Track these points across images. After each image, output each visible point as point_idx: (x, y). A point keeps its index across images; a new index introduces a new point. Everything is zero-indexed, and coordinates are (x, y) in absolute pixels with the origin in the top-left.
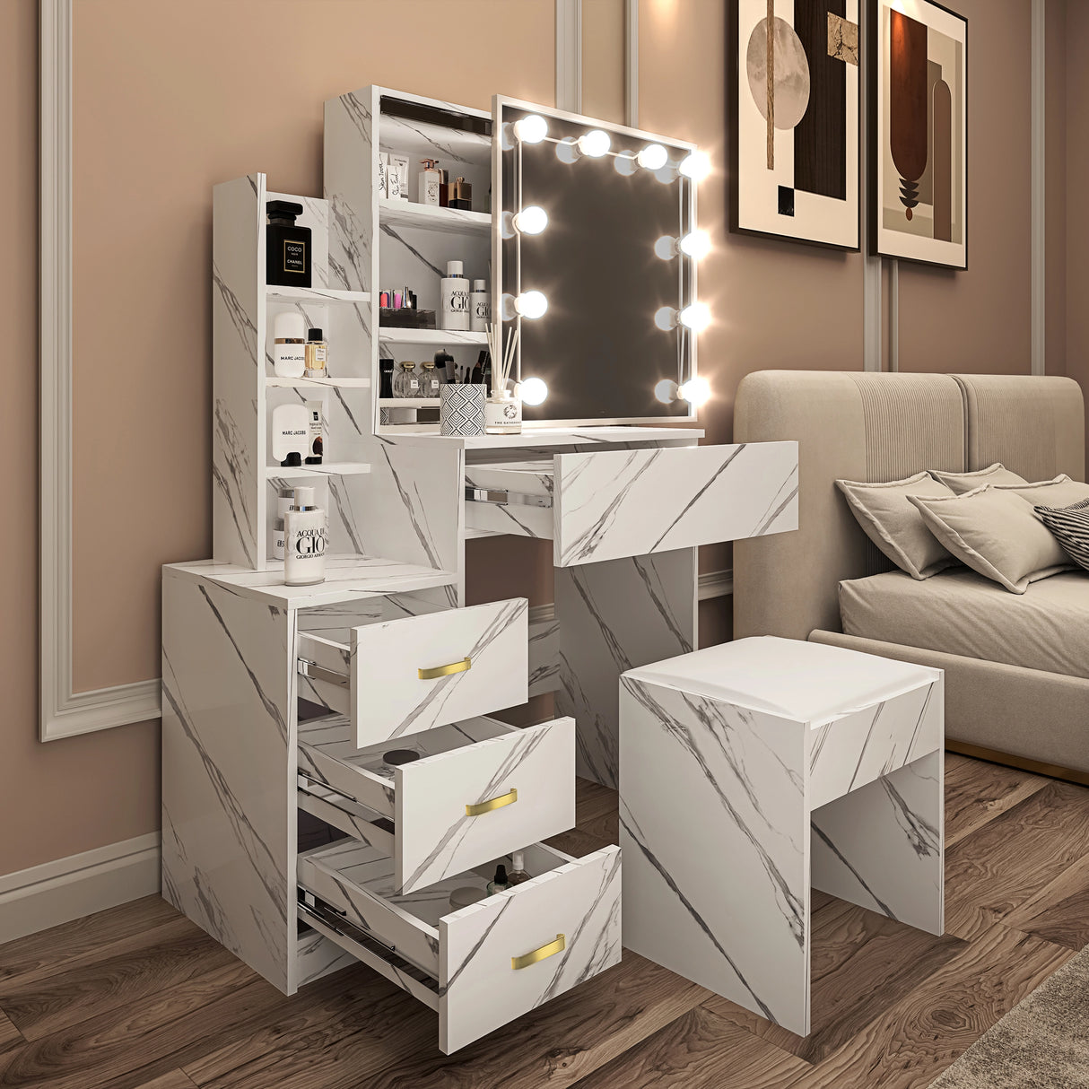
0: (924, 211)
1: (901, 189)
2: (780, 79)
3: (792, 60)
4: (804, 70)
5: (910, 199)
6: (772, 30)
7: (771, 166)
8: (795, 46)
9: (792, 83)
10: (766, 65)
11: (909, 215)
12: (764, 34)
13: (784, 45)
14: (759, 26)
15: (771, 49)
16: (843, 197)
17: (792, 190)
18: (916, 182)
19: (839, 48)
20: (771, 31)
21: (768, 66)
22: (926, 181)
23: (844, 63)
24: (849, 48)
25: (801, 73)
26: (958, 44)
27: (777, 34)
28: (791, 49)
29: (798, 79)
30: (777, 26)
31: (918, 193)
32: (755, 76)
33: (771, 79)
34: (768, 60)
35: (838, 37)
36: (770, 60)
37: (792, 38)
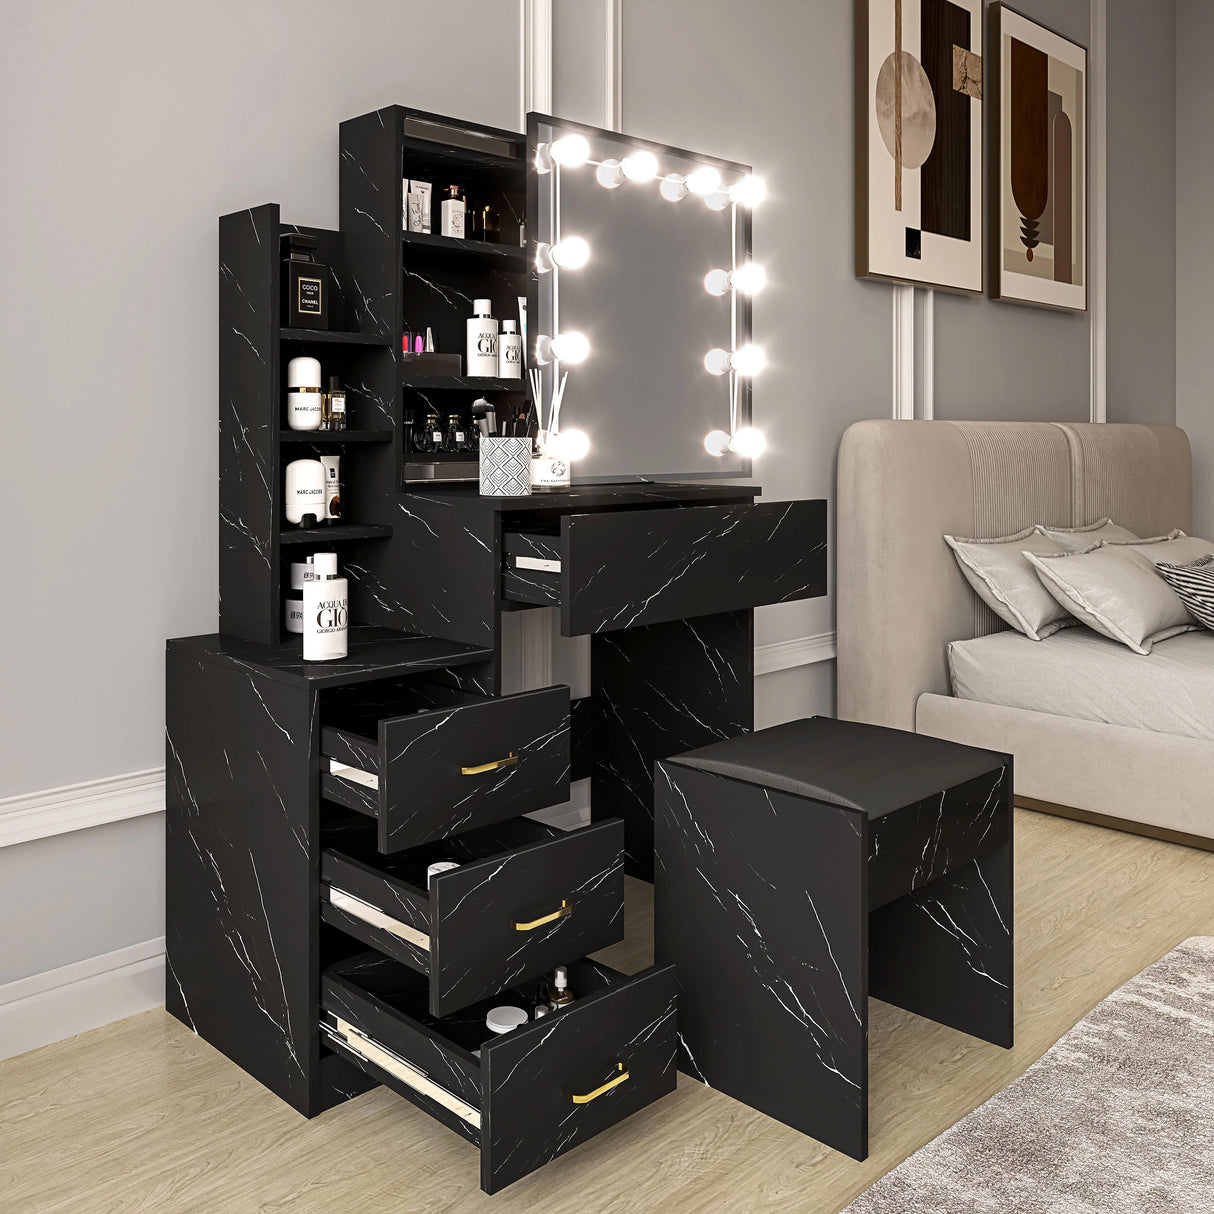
0: (1045, 251)
1: (1022, 228)
2: (907, 116)
3: (919, 96)
4: (931, 106)
5: (1030, 240)
6: (900, 65)
7: (898, 208)
8: (922, 81)
9: (919, 120)
10: (894, 103)
11: (1030, 256)
12: (892, 69)
13: (912, 80)
14: (888, 61)
15: (898, 85)
16: (967, 238)
17: (919, 232)
18: (1037, 220)
19: (964, 81)
20: (899, 67)
21: (896, 103)
22: (1047, 220)
23: (968, 97)
24: (974, 82)
25: (927, 108)
26: (1079, 73)
27: (905, 69)
28: (918, 84)
29: (925, 115)
30: (904, 61)
31: (1038, 233)
32: (884, 114)
33: (899, 116)
34: (896, 98)
35: (963, 70)
36: (898, 97)
37: (919, 72)
